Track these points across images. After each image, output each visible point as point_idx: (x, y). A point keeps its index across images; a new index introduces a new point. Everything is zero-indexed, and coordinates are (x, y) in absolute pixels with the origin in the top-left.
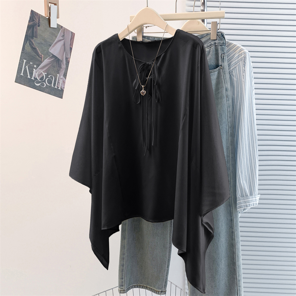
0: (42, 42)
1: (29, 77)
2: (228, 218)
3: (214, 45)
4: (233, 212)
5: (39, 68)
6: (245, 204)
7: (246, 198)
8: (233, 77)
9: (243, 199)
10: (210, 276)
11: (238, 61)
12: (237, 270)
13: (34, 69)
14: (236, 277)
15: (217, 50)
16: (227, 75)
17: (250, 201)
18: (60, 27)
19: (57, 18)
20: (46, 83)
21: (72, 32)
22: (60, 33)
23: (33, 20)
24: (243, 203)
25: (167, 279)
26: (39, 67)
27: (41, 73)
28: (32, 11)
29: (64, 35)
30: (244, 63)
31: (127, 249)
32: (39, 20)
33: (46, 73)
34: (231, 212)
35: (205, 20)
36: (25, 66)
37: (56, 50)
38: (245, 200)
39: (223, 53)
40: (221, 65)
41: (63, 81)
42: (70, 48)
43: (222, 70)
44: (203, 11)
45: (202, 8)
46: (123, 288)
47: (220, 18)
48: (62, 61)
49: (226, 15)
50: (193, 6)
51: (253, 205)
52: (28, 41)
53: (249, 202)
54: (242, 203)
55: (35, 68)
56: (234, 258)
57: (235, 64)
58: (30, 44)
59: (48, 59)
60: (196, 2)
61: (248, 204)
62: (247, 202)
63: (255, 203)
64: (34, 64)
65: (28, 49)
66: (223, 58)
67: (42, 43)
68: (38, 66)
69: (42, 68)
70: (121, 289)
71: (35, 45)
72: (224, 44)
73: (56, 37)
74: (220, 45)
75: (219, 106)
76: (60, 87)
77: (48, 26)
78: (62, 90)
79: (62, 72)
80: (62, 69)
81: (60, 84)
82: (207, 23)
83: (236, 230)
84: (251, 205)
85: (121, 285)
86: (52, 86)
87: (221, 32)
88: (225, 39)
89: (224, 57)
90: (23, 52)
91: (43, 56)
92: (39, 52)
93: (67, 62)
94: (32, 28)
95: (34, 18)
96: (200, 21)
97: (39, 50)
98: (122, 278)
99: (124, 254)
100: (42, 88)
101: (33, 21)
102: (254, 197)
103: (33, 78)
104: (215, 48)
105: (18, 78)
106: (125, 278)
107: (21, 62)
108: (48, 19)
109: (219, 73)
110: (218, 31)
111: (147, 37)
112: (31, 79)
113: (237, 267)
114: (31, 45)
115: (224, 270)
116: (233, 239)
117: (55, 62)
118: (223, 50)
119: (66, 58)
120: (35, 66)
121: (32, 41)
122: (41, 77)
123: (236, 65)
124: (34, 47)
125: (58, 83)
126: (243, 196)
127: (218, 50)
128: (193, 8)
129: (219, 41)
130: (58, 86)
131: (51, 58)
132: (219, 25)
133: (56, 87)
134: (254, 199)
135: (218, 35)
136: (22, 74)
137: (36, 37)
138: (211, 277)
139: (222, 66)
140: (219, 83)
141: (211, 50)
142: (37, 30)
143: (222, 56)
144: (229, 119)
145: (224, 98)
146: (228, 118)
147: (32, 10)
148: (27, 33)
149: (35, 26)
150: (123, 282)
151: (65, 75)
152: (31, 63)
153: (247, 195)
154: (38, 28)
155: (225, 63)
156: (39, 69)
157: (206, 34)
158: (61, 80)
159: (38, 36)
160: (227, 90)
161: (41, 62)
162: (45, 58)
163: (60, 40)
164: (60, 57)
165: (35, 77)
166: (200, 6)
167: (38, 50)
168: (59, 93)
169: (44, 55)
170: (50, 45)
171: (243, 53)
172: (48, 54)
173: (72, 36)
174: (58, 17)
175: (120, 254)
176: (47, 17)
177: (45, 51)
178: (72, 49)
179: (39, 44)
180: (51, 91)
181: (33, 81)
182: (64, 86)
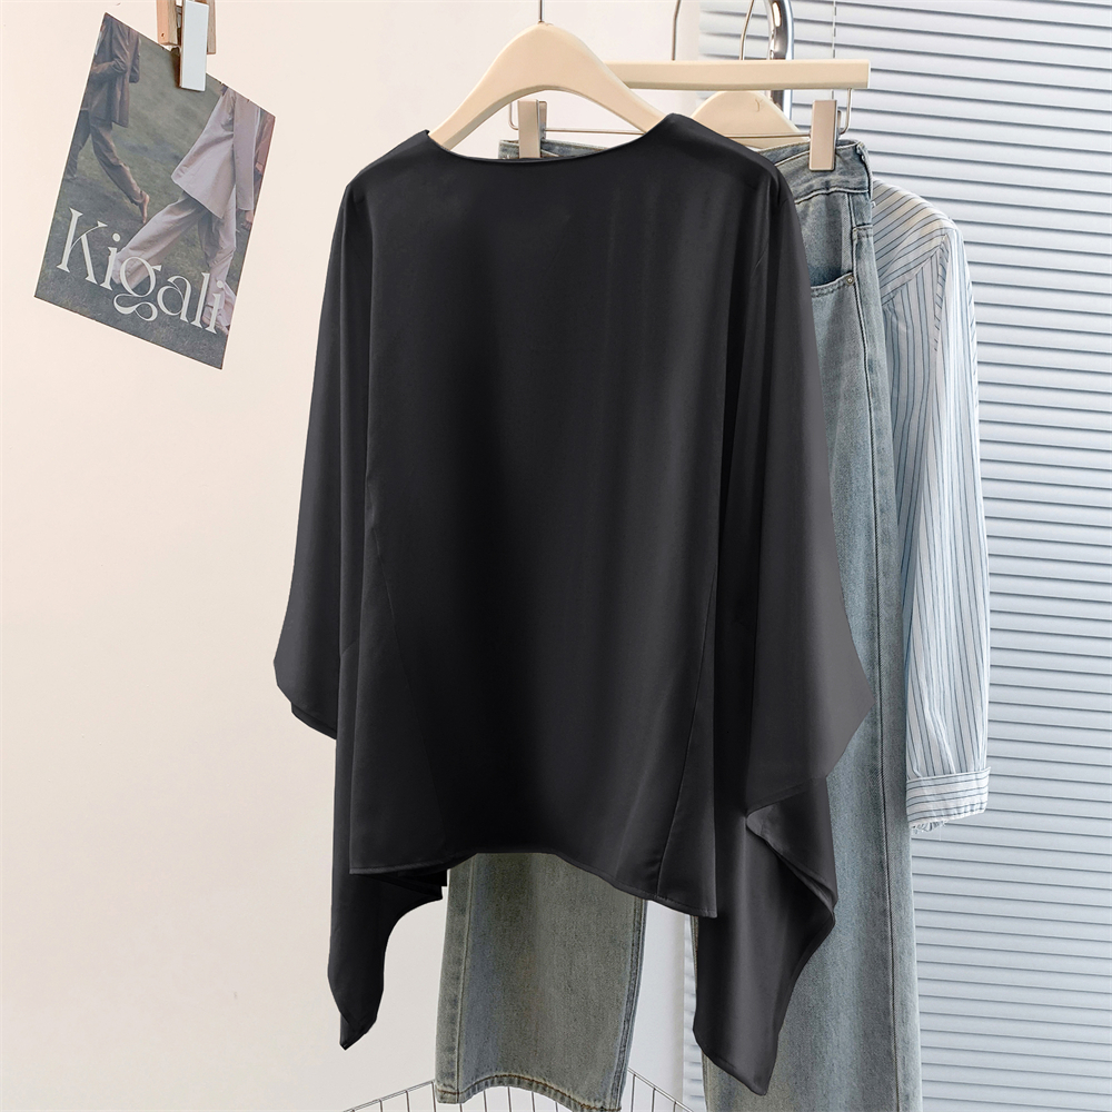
0: (146, 144)
1: (91, 278)
2: (870, 857)
3: (824, 192)
4: (889, 833)
5: (130, 244)
6: (941, 805)
7: (945, 781)
8: (894, 319)
9: (930, 783)
10: (793, 1071)
11: (919, 262)
12: (899, 1054)
13: (113, 250)
14: (893, 1082)
15: (833, 213)
16: (873, 308)
17: (961, 794)
18: (218, 91)
19: (208, 53)
20: (157, 306)
21: (263, 111)
22: (218, 114)
23: (113, 57)
24: (933, 798)
25: (623, 1064)
26: (132, 243)
27: (138, 264)
28: (108, 19)
29: (232, 122)
30: (940, 268)
31: (470, 945)
32: (136, 56)
33: (159, 268)
34: (880, 835)
35: (787, 93)
36: (76, 236)
37: (199, 177)
38: (943, 789)
39: (860, 223)
40: (852, 271)
41: (226, 302)
42: (256, 171)
43: (851, 287)
44: (780, 56)
45: (775, 46)
46: (455, 1084)
47: (848, 88)
48: (223, 224)
49: (875, 81)
50: (739, 36)
51: (969, 808)
52: (90, 138)
53: (955, 795)
54: (929, 798)
55: (114, 244)
56: (888, 1009)
57: (904, 270)
58: (98, 151)
59: (170, 212)
60: (752, 21)
61: (951, 804)
62: (950, 796)
63: (976, 800)
64: (112, 229)
65: (90, 165)
66: (860, 244)
67: (146, 149)
68: (128, 235)
69: (141, 248)
70: (445, 1089)
71: (119, 153)
72: (863, 189)
73: (202, 127)
74: (848, 193)
75: (840, 428)
76: (212, 324)
77: (172, 81)
78: (221, 337)
79: (223, 266)
80: (222, 255)
81: (214, 312)
82: (793, 105)
83: (900, 905)
84: (962, 810)
85: (446, 1073)
86: (183, 318)
87: (851, 143)
88: (866, 169)
89: (864, 240)
90: (69, 177)
91: (148, 197)
92: (133, 181)
93: (243, 227)
94: (106, 86)
95: (115, 45)
96: (766, 97)
97: (133, 174)
98: (451, 1049)
99: (459, 962)
100: (142, 324)
101: (112, 60)
102: (974, 777)
103: (106, 285)
104: (827, 203)
105: (47, 279)
106: (463, 1047)
107: (60, 218)
108: (169, 56)
109: (841, 301)
110: (842, 137)
111: (557, 148)
112: (97, 288)
113: (899, 1045)
114: (103, 152)
115: (848, 1050)
116: (886, 938)
117: (196, 226)
118: (857, 210)
119: (239, 212)
120: (117, 238)
121: (108, 137)
122: (137, 280)
123: (907, 276)
124: (112, 161)
125: (206, 309)
126: (931, 771)
127: (840, 212)
128: (739, 42)
129: (843, 178)
130: (206, 320)
131: (182, 207)
132: (844, 114)
133: (197, 323)
134: (974, 784)
135: (841, 152)
136: (64, 266)
137: (123, 123)
138: (795, 1075)
139: (852, 275)
140: (841, 339)
141: (811, 209)
142: (126, 93)
143: (855, 236)
144: (877, 480)
145: (860, 397)
146: (876, 475)
147: (106, 14)
148: (87, 106)
149: (119, 81)
150: (453, 1061)
151: (234, 279)
152: (101, 225)
153: (946, 769)
154: (131, 87)
155: (867, 263)
156: (133, 249)
157: (789, 149)
158: (217, 297)
159: (130, 119)
160: (870, 367)
161: (141, 223)
162: (157, 206)
163: (218, 141)
164: (215, 210)
165: (117, 281)
166: (767, 38)
167: (130, 175)
168: (208, 347)
169: (151, 194)
170: (178, 159)
171: (939, 233)
172: (168, 192)
173: (262, 127)
174: (210, 50)
175: (444, 959)
176: (169, 48)
177: (158, 181)
178: (262, 176)
179: (133, 149)
180: (178, 336)
181: (108, 297)
182: (230, 322)
